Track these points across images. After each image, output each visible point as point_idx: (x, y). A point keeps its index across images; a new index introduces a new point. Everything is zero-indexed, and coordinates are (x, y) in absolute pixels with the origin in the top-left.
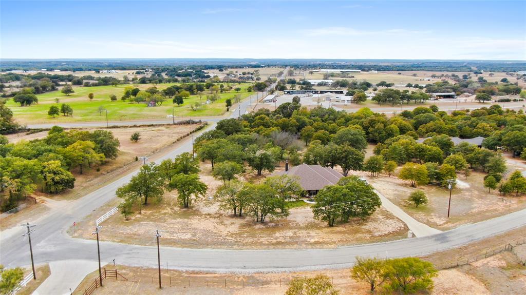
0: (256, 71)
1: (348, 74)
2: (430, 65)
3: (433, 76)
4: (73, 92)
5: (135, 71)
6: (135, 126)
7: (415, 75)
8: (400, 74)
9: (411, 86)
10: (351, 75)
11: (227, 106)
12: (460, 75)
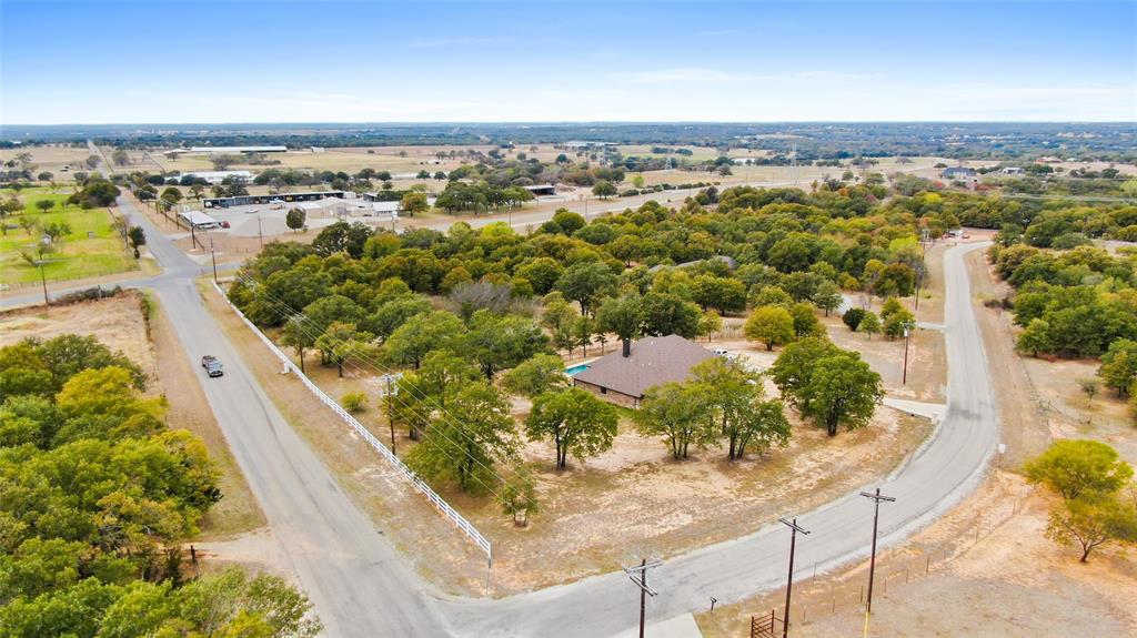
0: (23, 157)
1: (262, 157)
2: (406, 134)
3: (441, 155)
7: (403, 154)
8: (371, 152)
9: (428, 176)
10: (270, 158)
11: (136, 245)
12: (485, 151)
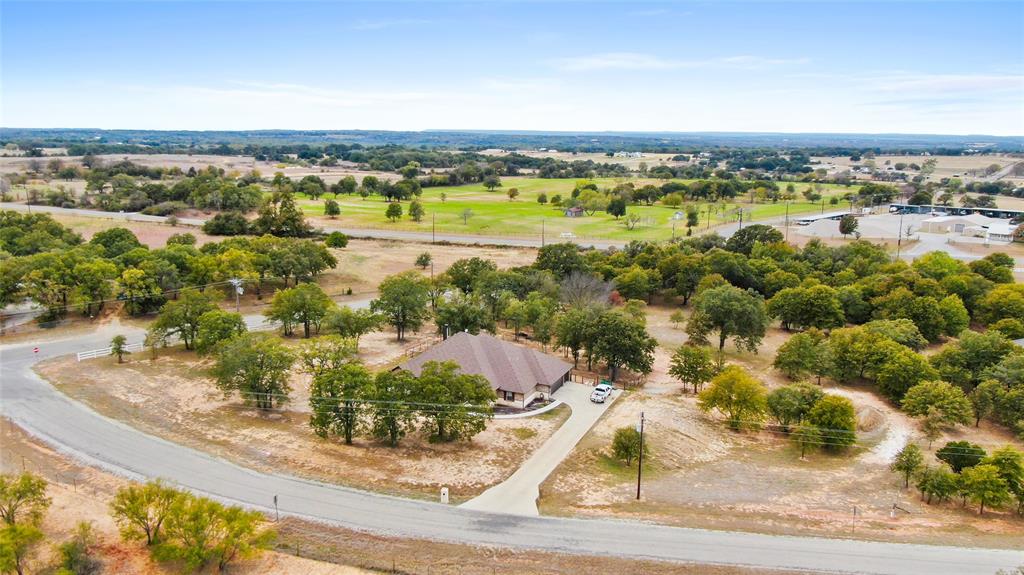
0: (930, 163)
4: (500, 185)
5: (673, 156)
6: (476, 245)
11: (689, 225)
